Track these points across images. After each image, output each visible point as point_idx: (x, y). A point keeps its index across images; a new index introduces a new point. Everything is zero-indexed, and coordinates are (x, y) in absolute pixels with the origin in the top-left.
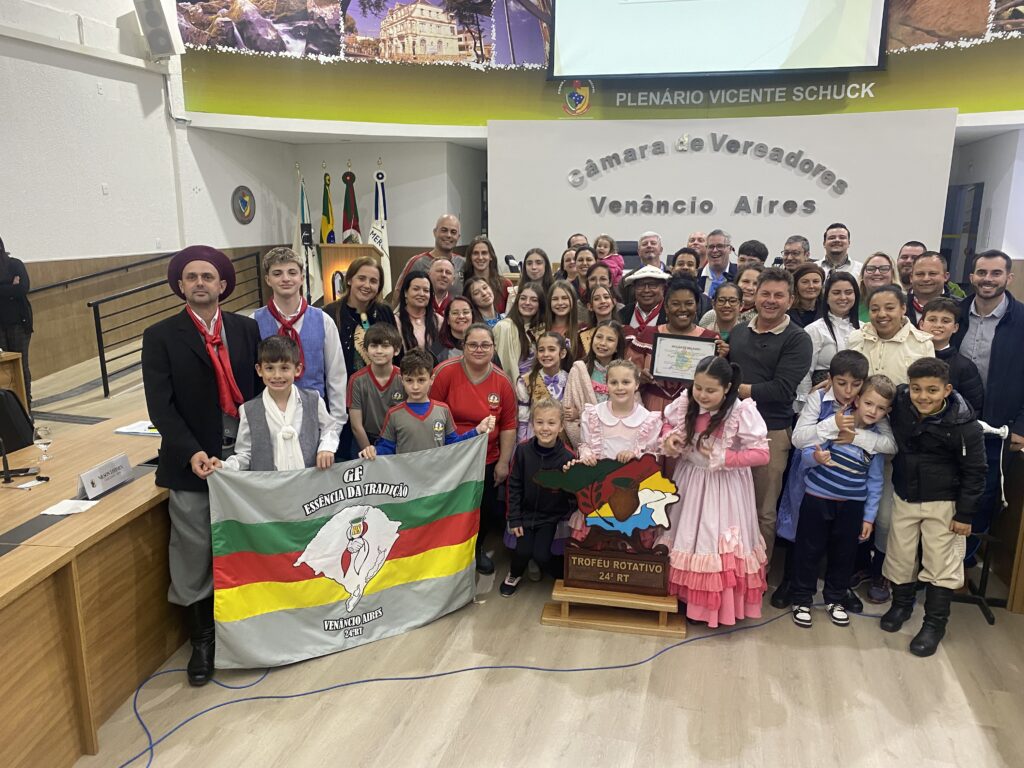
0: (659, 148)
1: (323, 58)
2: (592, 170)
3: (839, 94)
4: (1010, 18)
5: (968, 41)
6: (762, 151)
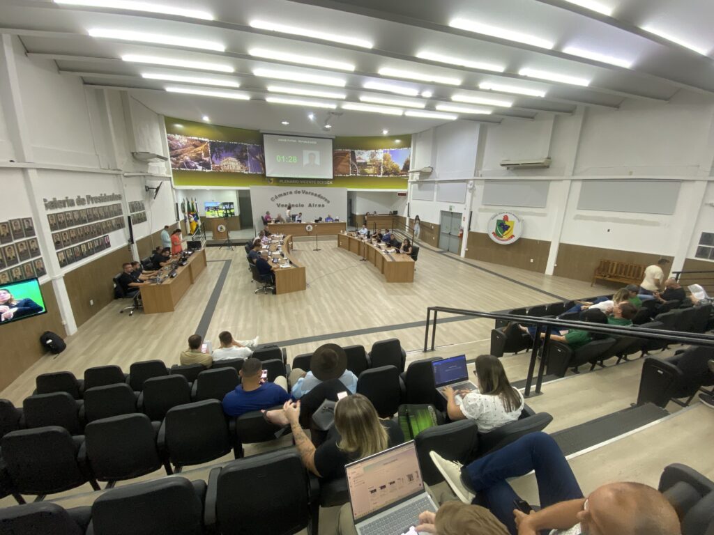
0: (291, 193)
1: (207, 171)
2: (276, 197)
3: (326, 183)
4: (353, 172)
6: (312, 194)
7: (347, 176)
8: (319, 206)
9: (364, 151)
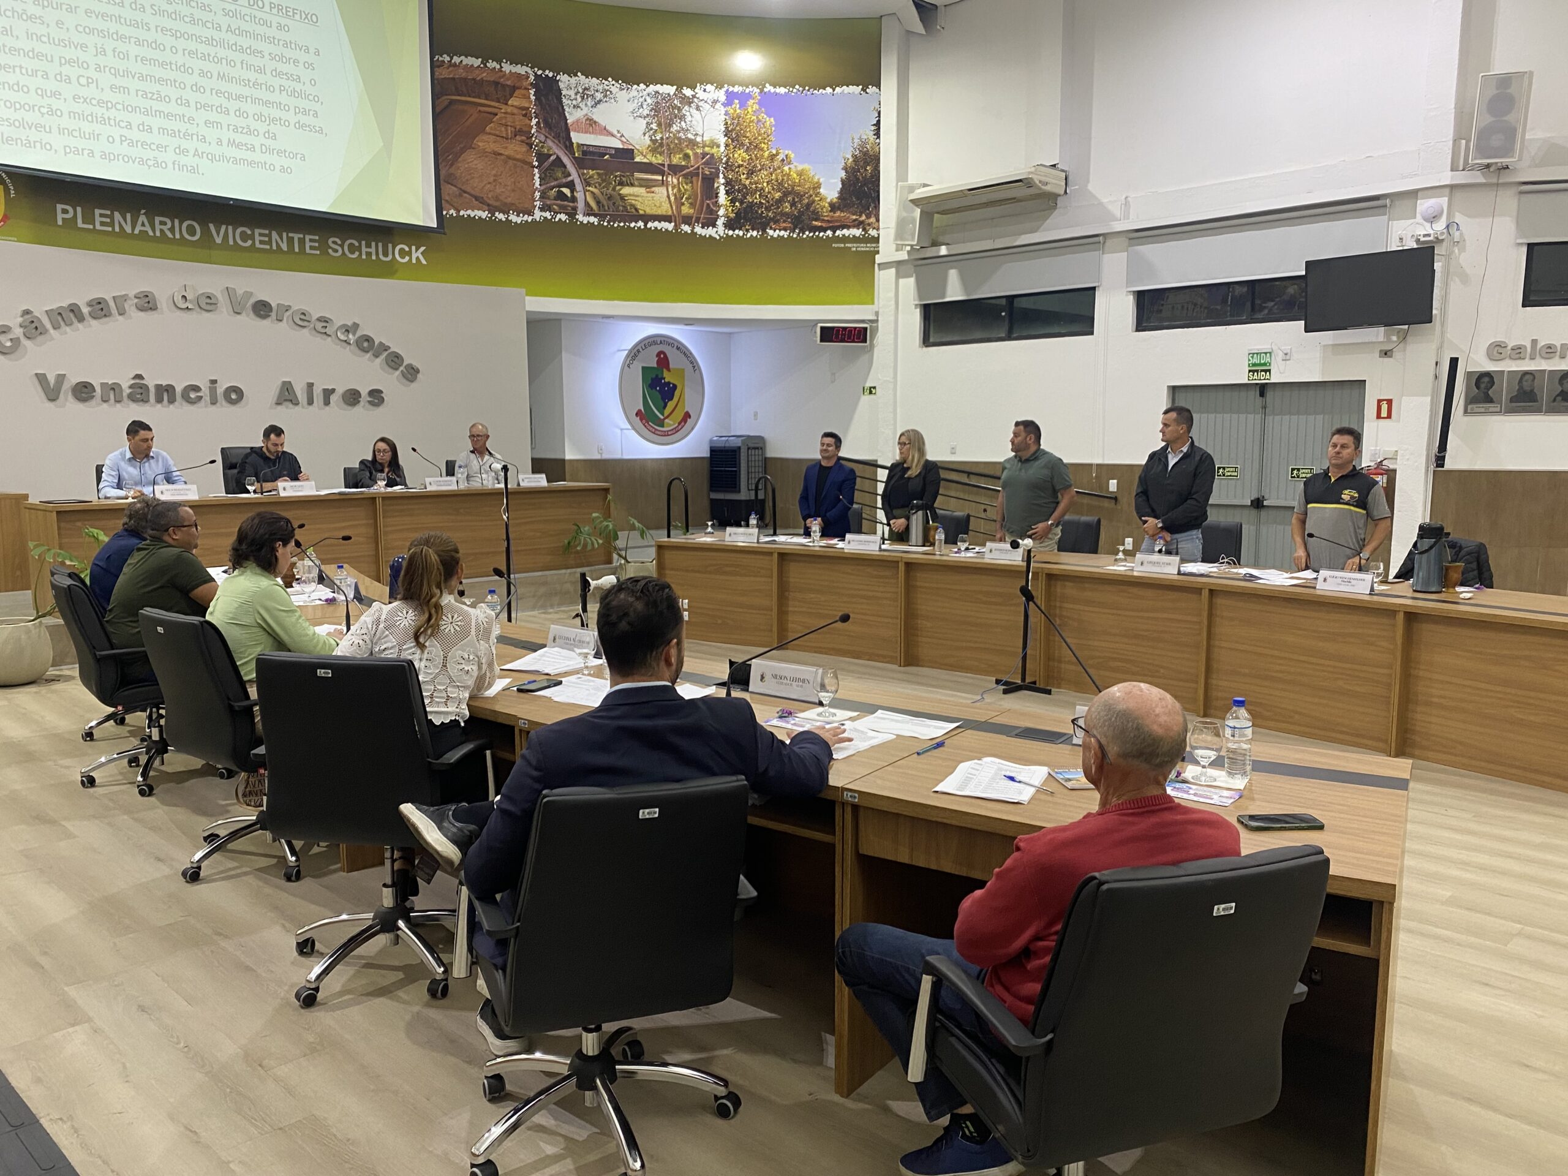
0: (147, 302)
2: (33, 327)
3: (386, 254)
4: (556, 199)
5: (518, 215)
6: (303, 320)
7: (514, 218)
8: (352, 398)
9: (614, 86)
